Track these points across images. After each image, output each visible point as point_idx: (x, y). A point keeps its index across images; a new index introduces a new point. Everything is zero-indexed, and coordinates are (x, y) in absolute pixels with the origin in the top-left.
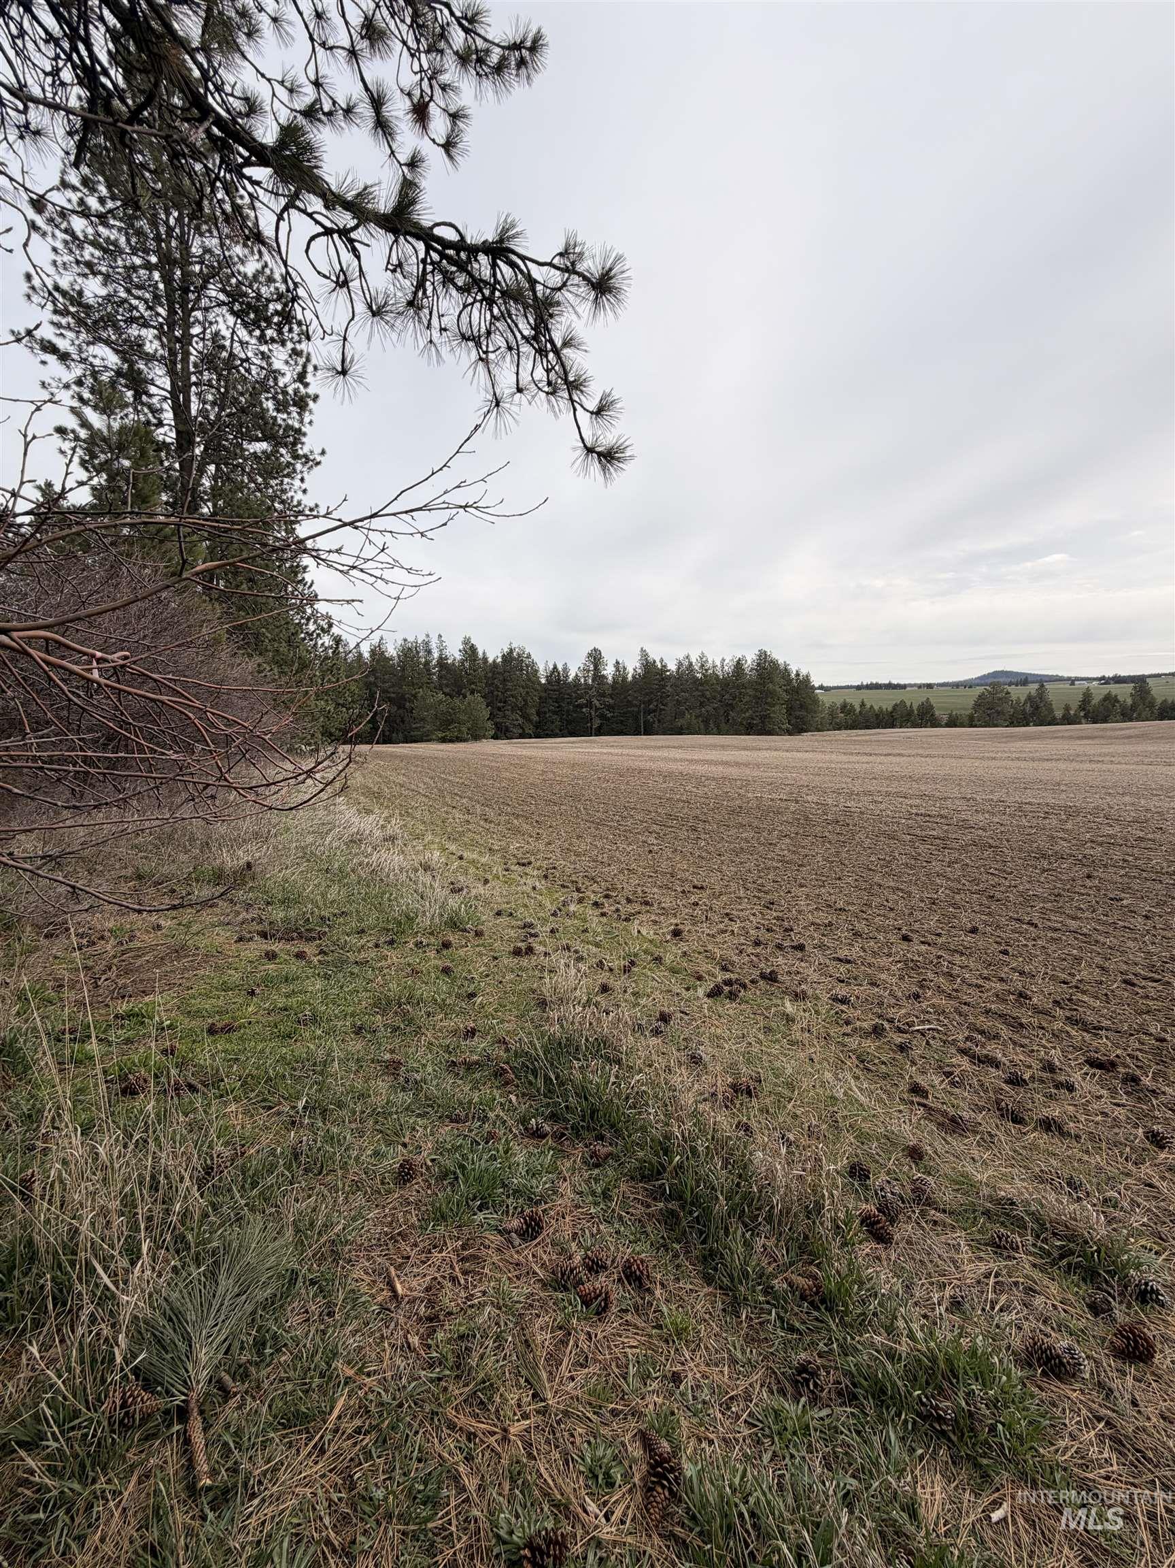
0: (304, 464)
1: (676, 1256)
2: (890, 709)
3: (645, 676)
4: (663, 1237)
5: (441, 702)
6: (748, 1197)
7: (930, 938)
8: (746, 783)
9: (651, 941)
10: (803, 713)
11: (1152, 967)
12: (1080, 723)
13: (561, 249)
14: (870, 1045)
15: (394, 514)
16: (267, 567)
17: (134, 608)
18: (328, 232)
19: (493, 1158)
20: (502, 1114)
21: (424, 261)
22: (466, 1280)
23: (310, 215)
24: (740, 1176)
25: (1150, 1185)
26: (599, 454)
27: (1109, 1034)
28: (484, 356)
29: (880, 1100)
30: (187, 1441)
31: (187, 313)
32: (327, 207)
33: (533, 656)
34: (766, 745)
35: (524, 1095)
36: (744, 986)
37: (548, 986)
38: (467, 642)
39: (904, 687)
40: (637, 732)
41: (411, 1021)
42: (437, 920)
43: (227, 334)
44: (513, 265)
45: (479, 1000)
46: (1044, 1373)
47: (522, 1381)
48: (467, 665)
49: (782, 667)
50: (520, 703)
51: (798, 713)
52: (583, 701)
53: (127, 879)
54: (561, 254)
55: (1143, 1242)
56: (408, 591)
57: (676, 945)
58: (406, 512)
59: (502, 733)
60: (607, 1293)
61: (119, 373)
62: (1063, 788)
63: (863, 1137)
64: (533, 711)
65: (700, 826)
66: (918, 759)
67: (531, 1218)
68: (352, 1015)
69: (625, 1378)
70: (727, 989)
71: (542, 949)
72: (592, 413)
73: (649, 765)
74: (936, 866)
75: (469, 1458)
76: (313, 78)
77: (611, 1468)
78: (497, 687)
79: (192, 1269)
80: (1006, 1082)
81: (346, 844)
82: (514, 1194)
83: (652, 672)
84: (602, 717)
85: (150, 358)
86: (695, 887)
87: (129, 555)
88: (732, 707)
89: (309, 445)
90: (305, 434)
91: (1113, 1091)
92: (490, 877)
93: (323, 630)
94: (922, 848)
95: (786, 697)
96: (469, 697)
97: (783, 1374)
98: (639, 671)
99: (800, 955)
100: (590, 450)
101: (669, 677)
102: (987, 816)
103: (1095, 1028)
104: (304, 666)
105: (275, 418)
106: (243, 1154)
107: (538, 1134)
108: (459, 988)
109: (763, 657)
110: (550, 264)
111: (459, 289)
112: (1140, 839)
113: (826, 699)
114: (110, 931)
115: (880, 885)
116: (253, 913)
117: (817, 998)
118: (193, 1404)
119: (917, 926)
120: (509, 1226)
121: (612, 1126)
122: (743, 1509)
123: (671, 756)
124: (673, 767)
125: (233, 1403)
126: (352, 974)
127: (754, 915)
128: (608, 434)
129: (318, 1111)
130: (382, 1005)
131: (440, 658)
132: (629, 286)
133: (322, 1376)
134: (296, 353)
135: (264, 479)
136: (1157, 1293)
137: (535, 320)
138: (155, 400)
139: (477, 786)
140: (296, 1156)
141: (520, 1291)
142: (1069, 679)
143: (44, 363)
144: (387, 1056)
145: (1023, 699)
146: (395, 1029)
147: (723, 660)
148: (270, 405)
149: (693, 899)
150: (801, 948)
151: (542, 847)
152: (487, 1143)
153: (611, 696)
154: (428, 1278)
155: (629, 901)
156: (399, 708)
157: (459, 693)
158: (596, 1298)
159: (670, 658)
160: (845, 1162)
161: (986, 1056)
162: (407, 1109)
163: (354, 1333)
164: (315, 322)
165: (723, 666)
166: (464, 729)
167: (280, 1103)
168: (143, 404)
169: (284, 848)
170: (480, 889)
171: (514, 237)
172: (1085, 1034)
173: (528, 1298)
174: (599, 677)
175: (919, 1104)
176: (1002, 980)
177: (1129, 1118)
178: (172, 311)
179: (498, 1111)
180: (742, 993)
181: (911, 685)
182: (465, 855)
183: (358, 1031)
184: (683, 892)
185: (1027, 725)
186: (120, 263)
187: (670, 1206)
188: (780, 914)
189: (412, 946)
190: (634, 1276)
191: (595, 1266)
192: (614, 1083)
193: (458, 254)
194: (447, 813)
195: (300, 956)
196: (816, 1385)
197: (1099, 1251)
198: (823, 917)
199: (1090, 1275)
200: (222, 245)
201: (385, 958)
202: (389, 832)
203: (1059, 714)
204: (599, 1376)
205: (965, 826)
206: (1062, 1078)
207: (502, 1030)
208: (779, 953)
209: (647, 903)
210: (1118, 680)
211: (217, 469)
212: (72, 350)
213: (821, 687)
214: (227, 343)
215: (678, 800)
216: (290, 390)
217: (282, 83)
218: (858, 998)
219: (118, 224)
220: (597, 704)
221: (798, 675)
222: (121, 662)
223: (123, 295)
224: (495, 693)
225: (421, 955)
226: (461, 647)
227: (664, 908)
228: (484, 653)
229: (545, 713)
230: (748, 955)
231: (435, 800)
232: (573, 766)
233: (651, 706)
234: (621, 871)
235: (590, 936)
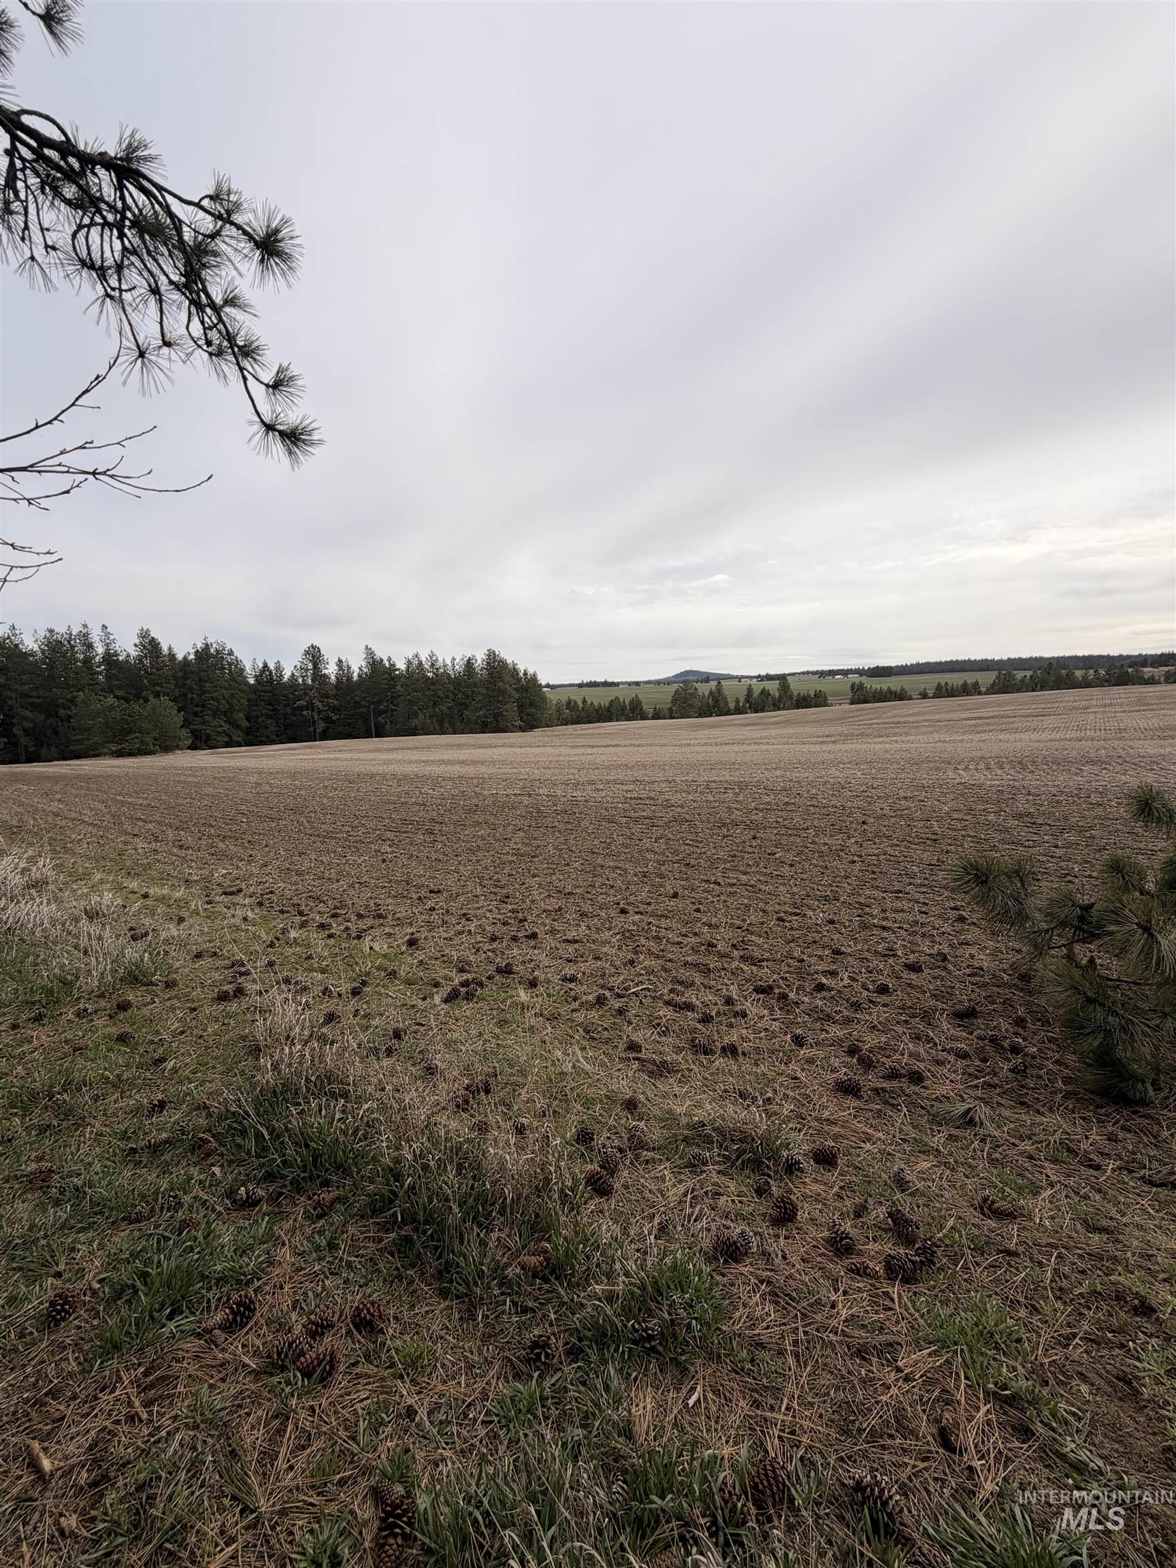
1: (411, 1282)
2: (607, 705)
3: (371, 676)
4: (397, 1268)
5: (112, 708)
6: (482, 1198)
7: (642, 907)
8: (482, 781)
9: (384, 956)
10: (532, 710)
11: (795, 905)
12: (747, 713)
13: (211, 192)
14: (594, 1015)
19: (189, 1250)
20: (201, 1193)
21: (9, 154)
22: (150, 1413)
24: (474, 1178)
25: (796, 1078)
26: (282, 433)
27: (769, 963)
28: (114, 293)
29: (603, 1064)
33: (236, 654)
34: (500, 742)
35: (231, 1162)
36: (481, 985)
37: (262, 1029)
38: (144, 634)
39: (617, 684)
40: (368, 735)
41: (68, 1113)
42: (109, 978)
44: (146, 192)
45: (170, 1064)
46: (726, 1262)
47: (226, 1501)
48: (147, 662)
49: (511, 666)
50: (224, 706)
51: (529, 710)
52: (302, 703)
54: (211, 197)
55: (791, 1125)
57: (411, 955)
59: (201, 742)
60: (332, 1354)
62: (737, 767)
63: (588, 1103)
64: (241, 715)
65: (437, 828)
66: (632, 749)
67: (240, 1304)
69: (354, 1439)
70: (463, 990)
71: (255, 987)
72: (267, 386)
73: (381, 769)
74: (647, 843)
77: (337, 1546)
78: (191, 689)
80: (699, 1022)
82: (217, 1284)
83: (379, 671)
84: (327, 719)
86: (431, 892)
88: (466, 706)
91: (772, 1010)
92: (185, 914)
94: (636, 829)
95: (517, 695)
96: (152, 700)
97: (518, 1358)
98: (365, 670)
99: (533, 943)
100: (269, 428)
101: (398, 677)
102: (684, 795)
103: (759, 961)
107: (249, 1203)
108: (142, 1056)
109: (492, 657)
110: (198, 205)
111: (68, 202)
112: (787, 804)
113: (552, 697)
115: (602, 866)
117: (548, 981)
119: (632, 899)
120: (210, 1324)
121: (339, 1167)
122: (477, 1514)
123: (406, 758)
124: (408, 769)
127: (491, 911)
128: (289, 412)
130: (22, 1102)
131: (107, 654)
132: (302, 255)
136: (798, 1162)
137: (185, 266)
141: (225, 1395)
142: (737, 677)
144: (32, 1168)
145: (707, 694)
146: (44, 1129)
147: (454, 659)
149: (430, 904)
150: (534, 936)
151: (255, 871)
152: (180, 1234)
153: (335, 697)
154: (93, 1432)
155: (360, 916)
156: (49, 716)
157: (138, 696)
158: (319, 1365)
159: (398, 656)
160: (574, 1130)
161: (685, 1003)
162: (62, 1228)
165: (453, 665)
166: (149, 740)
170: (172, 930)
171: (145, 159)
172: (753, 967)
173: (235, 1399)
174: (319, 677)
175: (635, 1059)
176: (696, 934)
177: (781, 1029)
179: (196, 1191)
180: (479, 991)
181: (623, 683)
182: (151, 891)
184: (419, 898)
185: (711, 716)
187: (403, 1233)
188: (515, 907)
189: (71, 1016)
190: (365, 1323)
191: (317, 1330)
192: (339, 1120)
193: (64, 159)
194: (126, 843)
196: (547, 1355)
197: (761, 1144)
198: (553, 904)
199: (756, 1165)
201: (28, 1040)
202: (35, 874)
203: (732, 706)
204: (324, 1449)
205: (668, 805)
206: (738, 1008)
207: (200, 1096)
208: (514, 945)
209: (380, 916)
210: (769, 678)
213: (548, 686)
215: (414, 803)
218: (584, 973)
220: (320, 705)
221: (525, 674)
224: (189, 696)
225: (86, 1026)
226: (137, 641)
227: (399, 919)
228: (170, 648)
229: (257, 717)
230: (485, 953)
231: (107, 829)
232: (293, 775)
233: (381, 707)
234: (352, 886)
235: (314, 963)
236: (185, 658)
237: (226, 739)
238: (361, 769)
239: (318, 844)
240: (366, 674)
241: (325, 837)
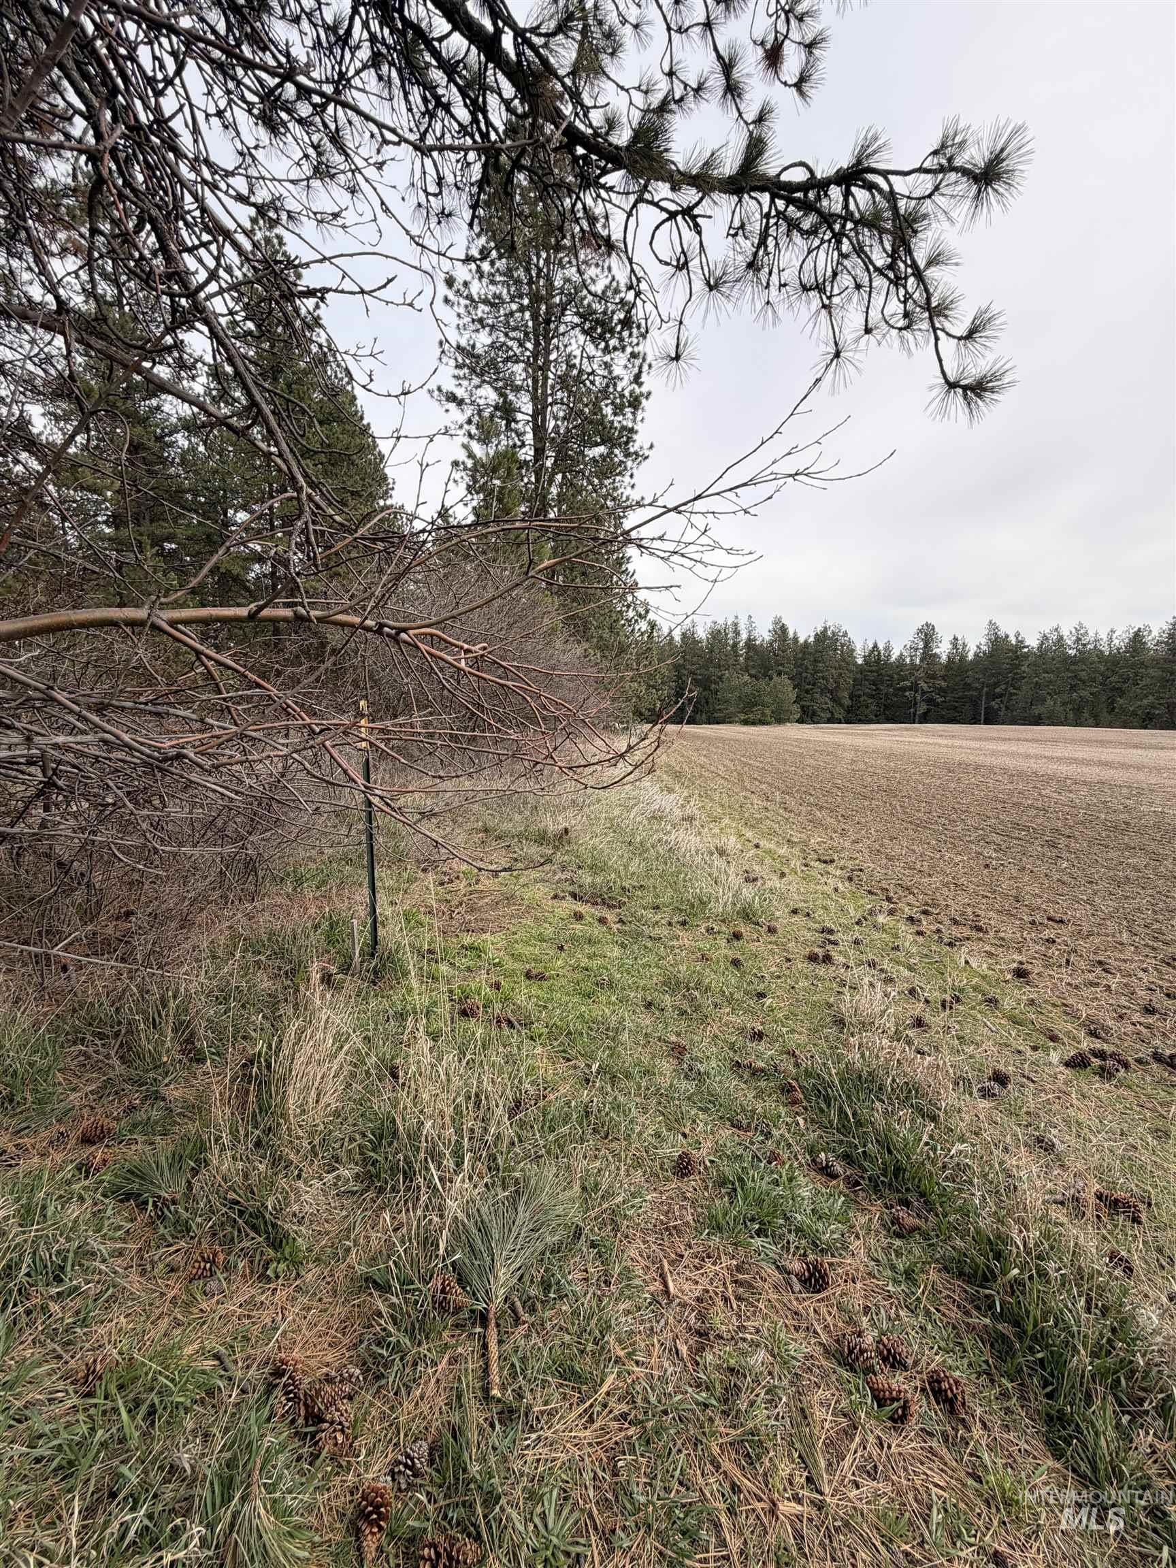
0: (633, 461)
1: (1005, 1395)
3: (991, 655)
4: (986, 1362)
5: (746, 684)
8: (1139, 792)
9: (984, 977)
13: (935, 147)
15: (718, 494)
16: (597, 560)
17: (495, 604)
18: (672, 215)
19: (776, 1183)
20: (787, 1135)
21: (768, 216)
22: (739, 1307)
23: (656, 205)
24: (1114, 1330)
26: (966, 388)
28: (827, 302)
30: (485, 1346)
31: (548, 342)
32: (673, 189)
33: (849, 636)
35: (813, 1121)
36: (1126, 1065)
37: (848, 1004)
38: (777, 621)
40: (975, 720)
41: (697, 1009)
42: (729, 908)
43: (578, 353)
44: (871, 187)
45: (768, 1001)
47: (796, 1455)
48: (776, 645)
50: (831, 684)
52: (907, 683)
53: (478, 831)
54: (935, 153)
56: (726, 573)
57: (1019, 988)
58: (730, 490)
59: (808, 716)
60: (906, 1401)
61: (496, 408)
64: (846, 694)
65: (1063, 841)
67: (815, 1267)
68: (643, 989)
69: (926, 1522)
70: (1096, 1062)
71: (842, 959)
72: (959, 339)
73: (989, 760)
75: (731, 1511)
76: (667, 69)
78: (807, 668)
79: (499, 1189)
81: (648, 819)
82: (796, 1232)
83: (1002, 649)
84: (930, 701)
85: (517, 389)
86: (1050, 919)
87: (494, 561)
88: (1121, 692)
89: (640, 442)
90: (636, 432)
92: (787, 871)
93: (640, 616)
96: (775, 678)
98: (984, 648)
100: (952, 385)
101: (1026, 656)
104: (623, 650)
105: (612, 422)
106: (545, 1097)
107: (826, 1172)
108: (748, 984)
110: (919, 170)
111: (804, 234)
114: (464, 873)
116: (567, 875)
118: (491, 1315)
120: (790, 1267)
121: (922, 1195)
123: (1022, 751)
124: (1023, 764)
125: (522, 1329)
126: (646, 947)
127: (1145, 970)
128: (980, 360)
129: (608, 1076)
130: (672, 984)
131: (749, 639)
132: (1026, 163)
133: (596, 1343)
134: (634, 355)
135: (600, 481)
138: (520, 425)
139: (778, 772)
140: (587, 1114)
141: (799, 1347)
143: (447, 411)
144: (673, 1038)
146: (683, 1013)
147: (1113, 632)
148: (608, 411)
149: (1047, 933)
151: (847, 845)
152: (770, 1163)
153: (944, 678)
154: (700, 1287)
155: (955, 922)
156: (705, 690)
157: (765, 675)
158: (892, 1400)
162: (689, 1099)
163: (627, 1312)
164: (655, 312)
165: (1111, 640)
166: (768, 712)
167: (577, 1058)
168: (512, 430)
169: (596, 817)
170: (776, 882)
171: (875, 152)
173: (807, 1359)
174: (929, 656)
178: (537, 344)
179: (783, 1130)
180: (1122, 1074)
182: (761, 844)
183: (649, 1005)
184: (1033, 923)
186: (502, 312)
187: (1000, 1327)
189: (703, 930)
190: (943, 1395)
191: (891, 1359)
192: (927, 1144)
193: (806, 195)
194: (745, 798)
195: (602, 921)
200: (579, 271)
201: (677, 938)
202: (688, 812)
204: (891, 1499)
207: (792, 1041)
209: (979, 929)
211: (564, 477)
212: (466, 396)
214: (577, 361)
215: (1031, 806)
216: (627, 393)
217: (638, 88)
219: (502, 279)
220: (925, 687)
222: (481, 652)
223: (502, 339)
224: (804, 675)
225: (712, 942)
226: (771, 628)
227: (1003, 939)
228: (795, 633)
229: (859, 696)
230: (1133, 1024)
231: (734, 783)
232: (890, 756)
233: (997, 690)
234: (946, 885)
235: (901, 955)
236: (806, 641)
237: (829, 715)
238: (964, 757)
239: (911, 832)
240: (984, 653)
241: (918, 825)
